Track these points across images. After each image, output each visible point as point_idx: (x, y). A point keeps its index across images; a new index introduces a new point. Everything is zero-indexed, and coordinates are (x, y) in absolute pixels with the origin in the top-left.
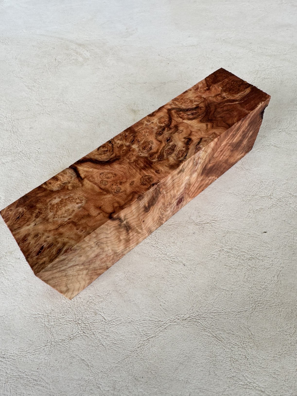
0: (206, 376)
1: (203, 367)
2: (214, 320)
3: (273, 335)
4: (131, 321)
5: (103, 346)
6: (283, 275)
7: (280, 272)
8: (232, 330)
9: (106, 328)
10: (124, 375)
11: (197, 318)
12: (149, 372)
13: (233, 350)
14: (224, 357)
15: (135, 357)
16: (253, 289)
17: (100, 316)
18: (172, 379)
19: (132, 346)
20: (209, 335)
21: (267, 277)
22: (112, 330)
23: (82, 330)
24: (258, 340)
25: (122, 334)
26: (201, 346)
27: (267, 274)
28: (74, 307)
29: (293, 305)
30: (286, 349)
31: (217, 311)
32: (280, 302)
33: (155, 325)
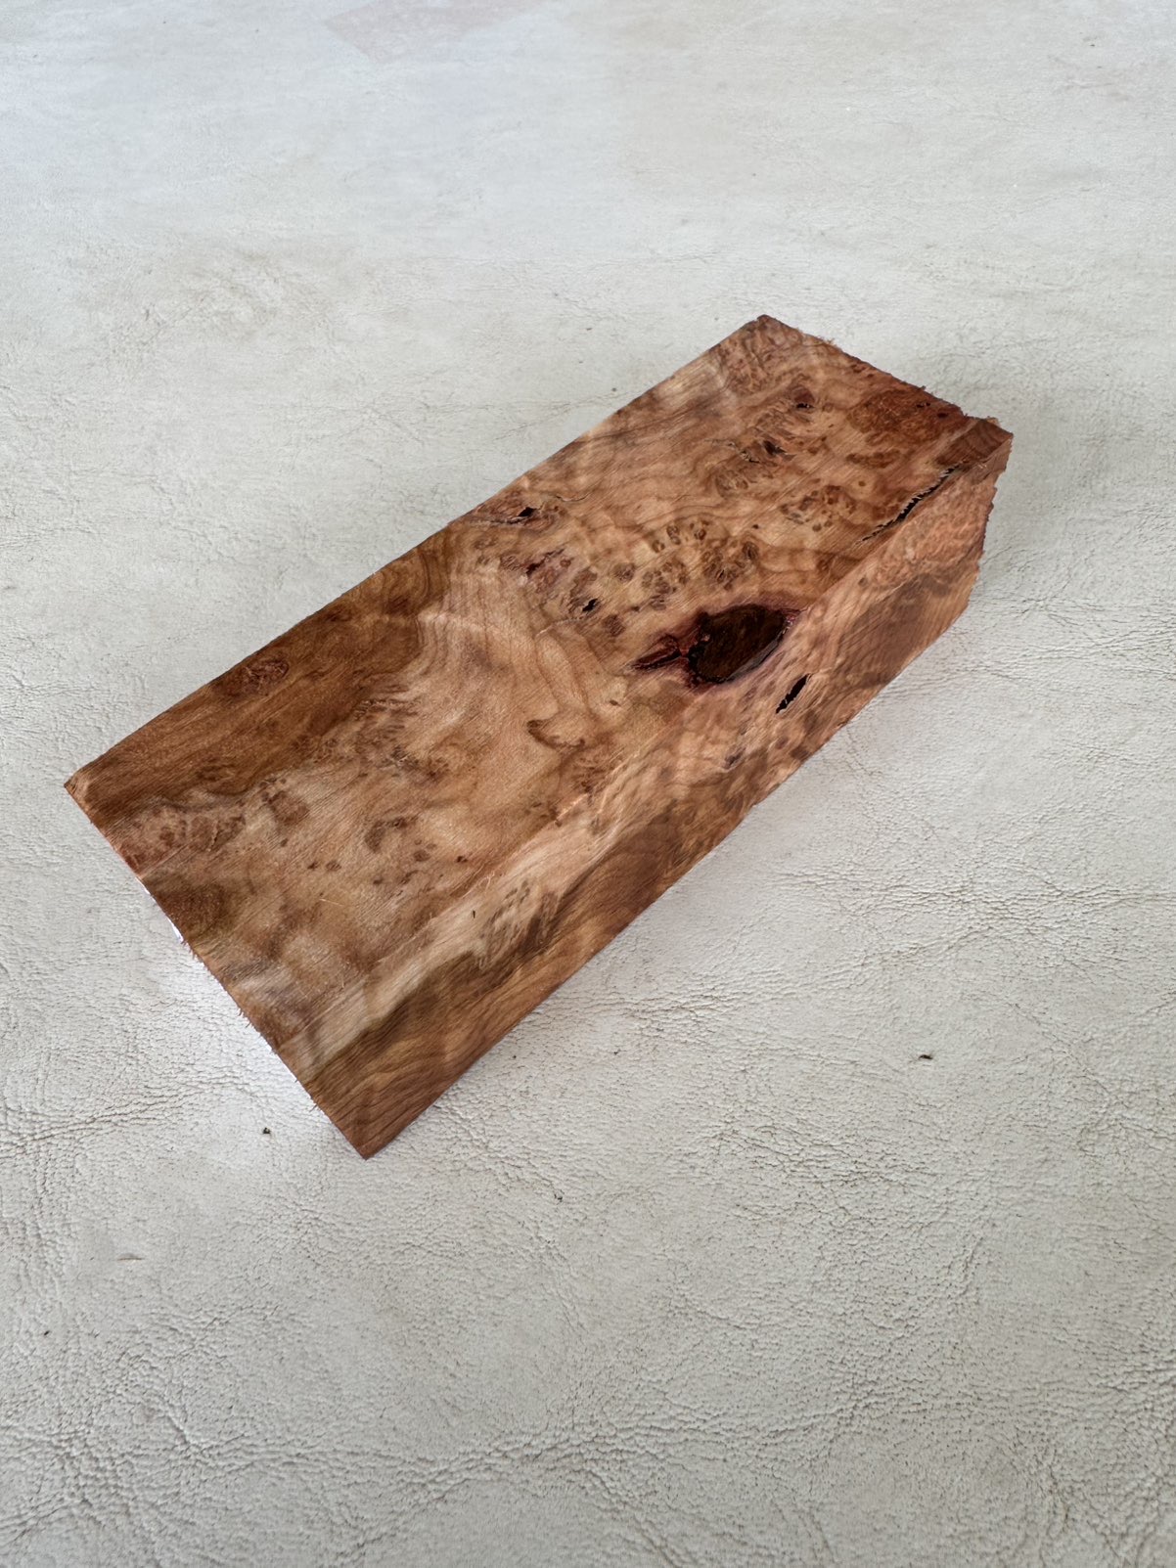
2: (663, 1469)
6: (989, 1262)
7: (979, 1244)
8: (738, 1522)
9: (183, 1482)
11: (589, 1452)
16: (849, 1322)
17: (168, 1425)
20: (630, 1538)
21: (920, 1267)
22: (208, 1495)
23: (78, 1487)
25: (249, 1519)
27: (918, 1252)
28: (61, 1379)
29: (1027, 1409)
31: (682, 1425)
32: (965, 1391)
33: (399, 1478)
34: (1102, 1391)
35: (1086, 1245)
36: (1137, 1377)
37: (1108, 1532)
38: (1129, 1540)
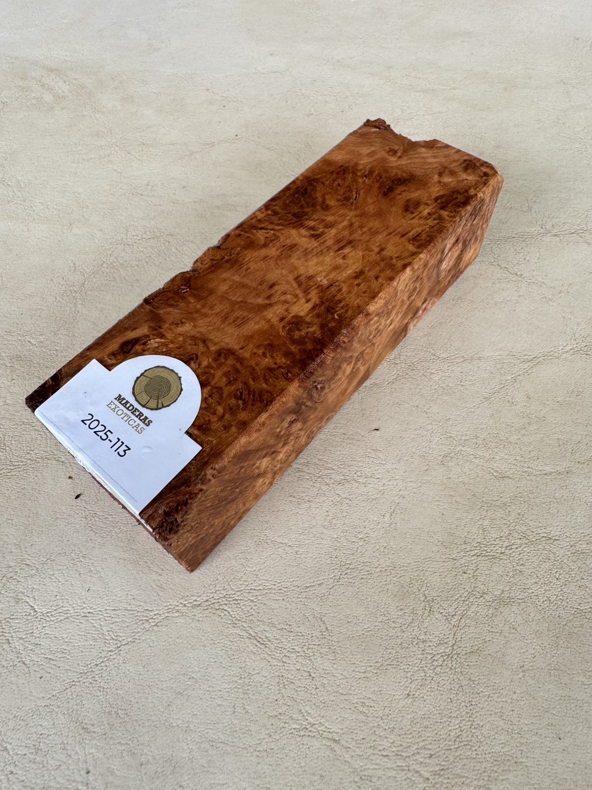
0: (227, 715)
1: (222, 697)
2: (256, 605)
3: (368, 629)
4: (89, 613)
5: (24, 665)
6: (401, 512)
7: (397, 506)
8: (289, 623)
9: (35, 628)
10: (60, 722)
11: (223, 601)
12: (113, 713)
13: (286, 663)
14: (268, 677)
15: (87, 684)
16: (339, 541)
17: (27, 604)
18: (158, 726)
19: (85, 663)
20: (241, 634)
21: (371, 516)
22: (47, 632)
24: (338, 640)
25: (66, 640)
26: (224, 656)
27: (370, 511)
29: (414, 570)
30: (391, 655)
31: (264, 587)
32: (388, 564)
33: (136, 618)
34: (446, 560)
35: (443, 503)
36: (462, 554)
37: (447, 615)
38: (455, 617)
